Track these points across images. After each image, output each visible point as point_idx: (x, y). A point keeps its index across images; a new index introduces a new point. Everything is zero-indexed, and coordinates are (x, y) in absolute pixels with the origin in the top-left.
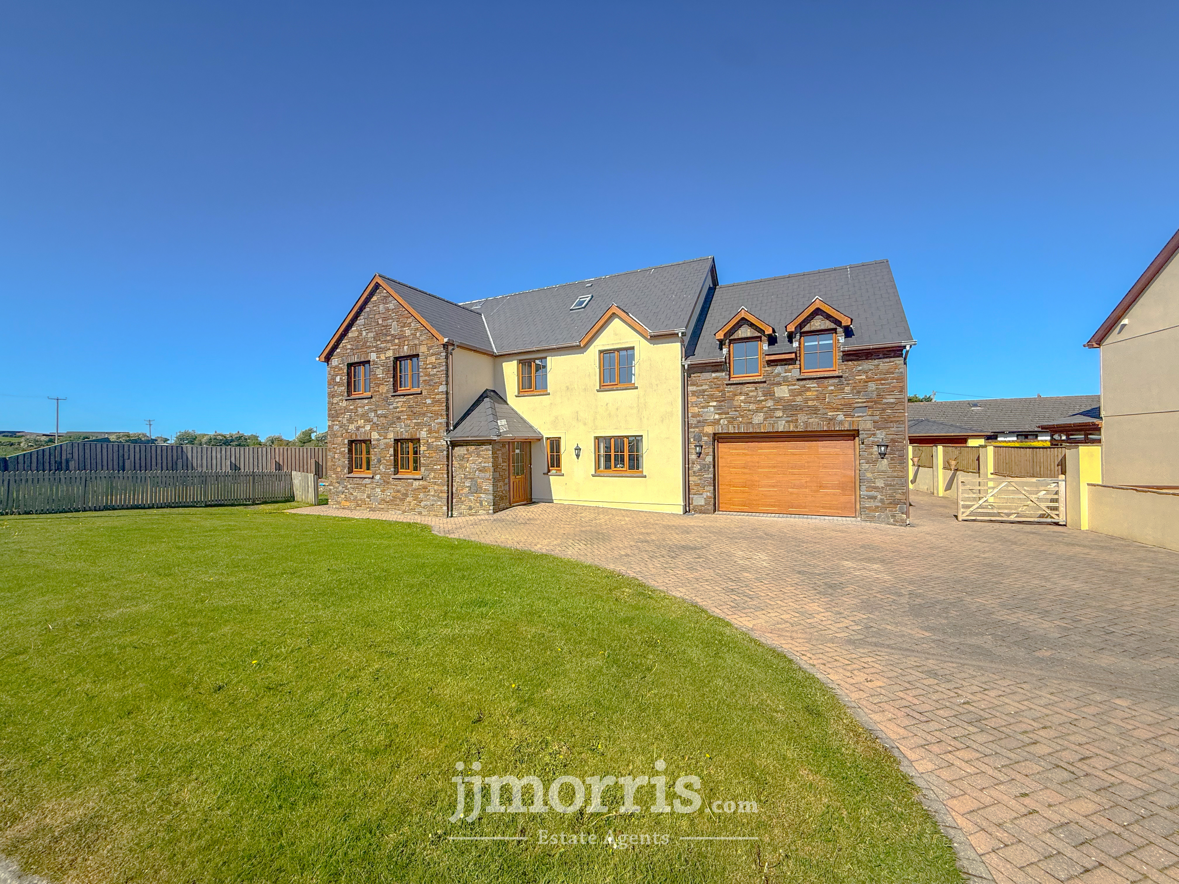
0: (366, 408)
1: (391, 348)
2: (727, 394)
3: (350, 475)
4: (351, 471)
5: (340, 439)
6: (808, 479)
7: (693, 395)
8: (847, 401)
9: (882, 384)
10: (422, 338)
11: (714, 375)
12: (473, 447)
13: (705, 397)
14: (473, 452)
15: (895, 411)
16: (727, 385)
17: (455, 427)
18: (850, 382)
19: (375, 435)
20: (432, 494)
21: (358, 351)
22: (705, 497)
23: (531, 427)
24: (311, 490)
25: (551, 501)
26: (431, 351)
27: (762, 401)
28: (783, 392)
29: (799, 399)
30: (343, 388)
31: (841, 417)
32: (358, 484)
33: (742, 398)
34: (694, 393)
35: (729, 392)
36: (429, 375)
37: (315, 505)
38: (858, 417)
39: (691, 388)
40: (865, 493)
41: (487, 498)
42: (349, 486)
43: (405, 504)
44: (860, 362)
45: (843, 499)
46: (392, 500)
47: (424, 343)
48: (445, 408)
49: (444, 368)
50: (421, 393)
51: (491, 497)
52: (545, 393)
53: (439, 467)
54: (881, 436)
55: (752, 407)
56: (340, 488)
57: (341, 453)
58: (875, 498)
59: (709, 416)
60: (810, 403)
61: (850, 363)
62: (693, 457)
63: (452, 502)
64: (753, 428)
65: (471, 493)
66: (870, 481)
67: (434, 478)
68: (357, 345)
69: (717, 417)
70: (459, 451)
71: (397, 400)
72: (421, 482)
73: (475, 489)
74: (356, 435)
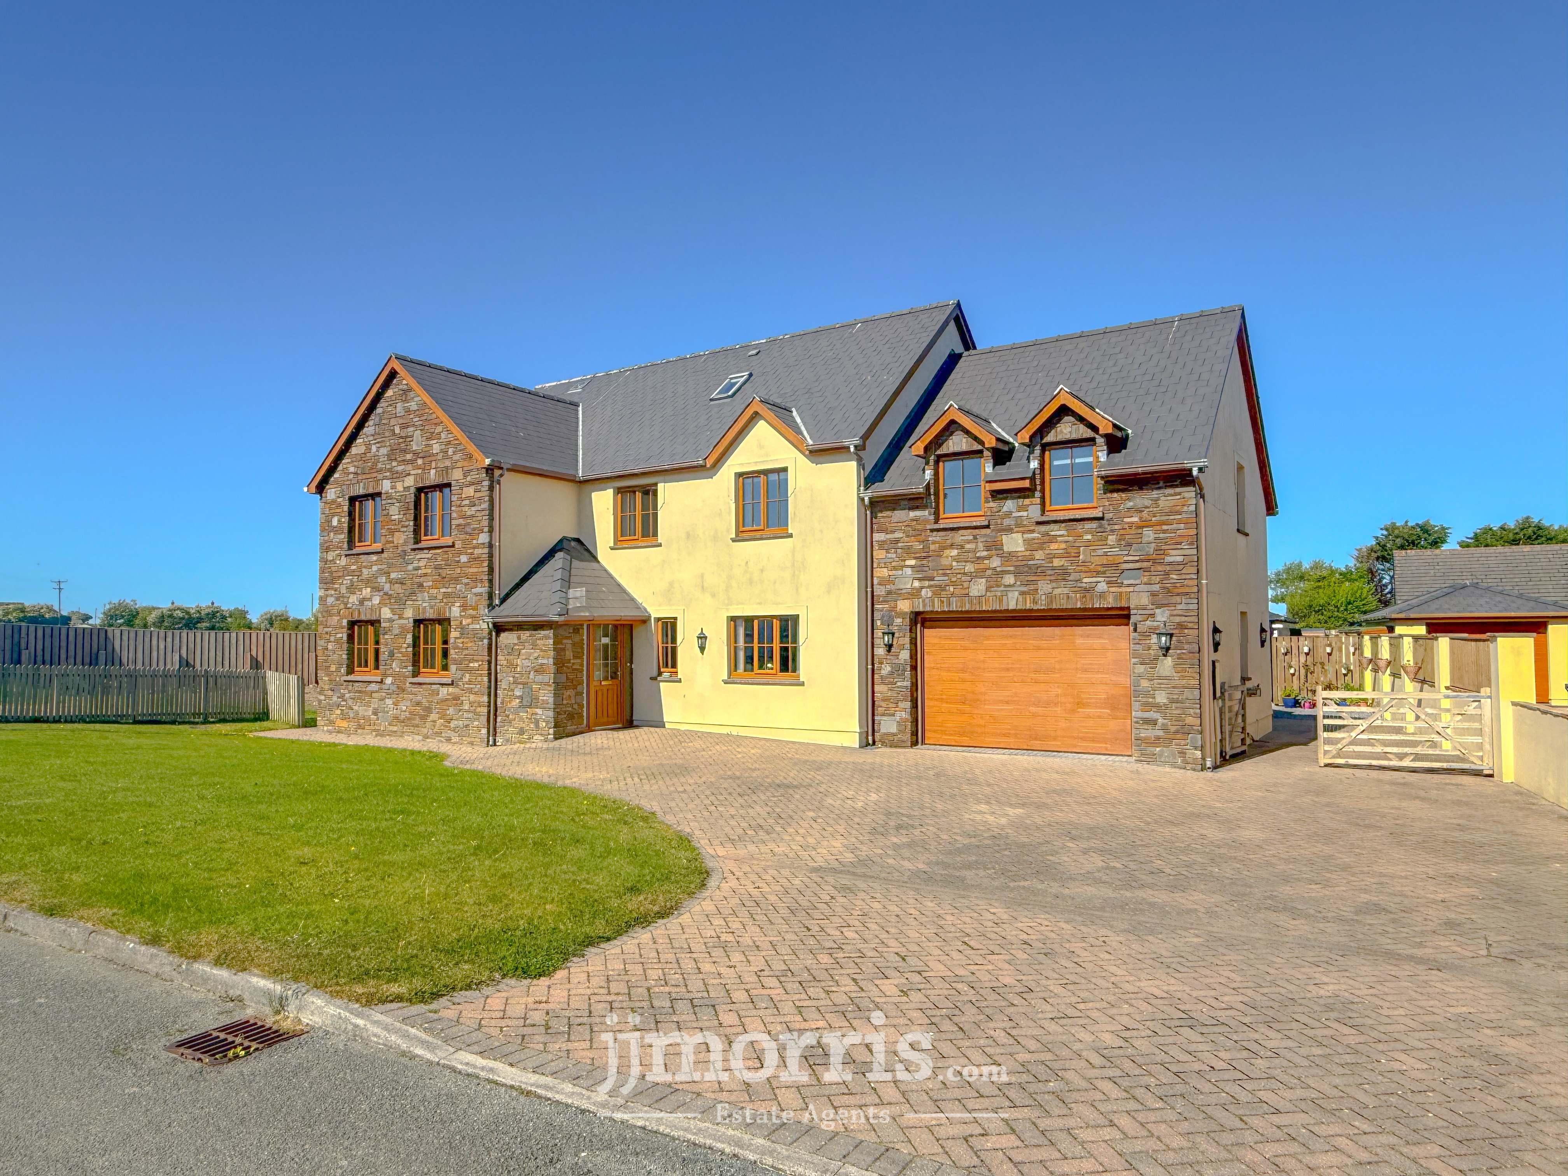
0: (375, 568)
1: (412, 472)
2: (932, 547)
3: (350, 678)
4: (350, 671)
5: (336, 618)
6: (1060, 691)
7: (881, 548)
8: (1111, 558)
9: (1165, 532)
10: (456, 457)
11: (913, 514)
12: (528, 633)
13: (899, 551)
14: (526, 641)
15: (1184, 577)
16: (932, 530)
17: (503, 600)
18: (1116, 527)
19: (386, 613)
20: (466, 707)
21: (364, 476)
22: (898, 718)
23: (633, 600)
24: (294, 702)
25: (661, 724)
26: (469, 478)
27: (985, 558)
28: (1014, 543)
29: (1039, 555)
30: (342, 536)
31: (1102, 587)
32: (360, 692)
33: (954, 552)
34: (882, 544)
35: (934, 543)
36: (464, 517)
37: (299, 727)
38: (1129, 585)
39: (878, 537)
40: (1140, 714)
41: (545, 715)
42: (347, 696)
43: (427, 725)
44: (1129, 494)
45: (1114, 725)
46: (409, 719)
47: (459, 464)
48: (486, 569)
49: (485, 506)
50: (453, 546)
51: (551, 714)
52: (654, 543)
53: (476, 665)
54: (1162, 616)
55: (969, 568)
56: (335, 699)
57: (338, 641)
58: (1154, 722)
59: (905, 584)
60: (1057, 563)
61: (1115, 495)
62: (880, 651)
63: (495, 720)
64: (971, 603)
65: (522, 706)
66: (1147, 694)
67: (470, 682)
68: (363, 468)
69: (917, 584)
70: (507, 638)
71: (418, 557)
72: (451, 689)
73: (530, 702)
74: (359, 613)
